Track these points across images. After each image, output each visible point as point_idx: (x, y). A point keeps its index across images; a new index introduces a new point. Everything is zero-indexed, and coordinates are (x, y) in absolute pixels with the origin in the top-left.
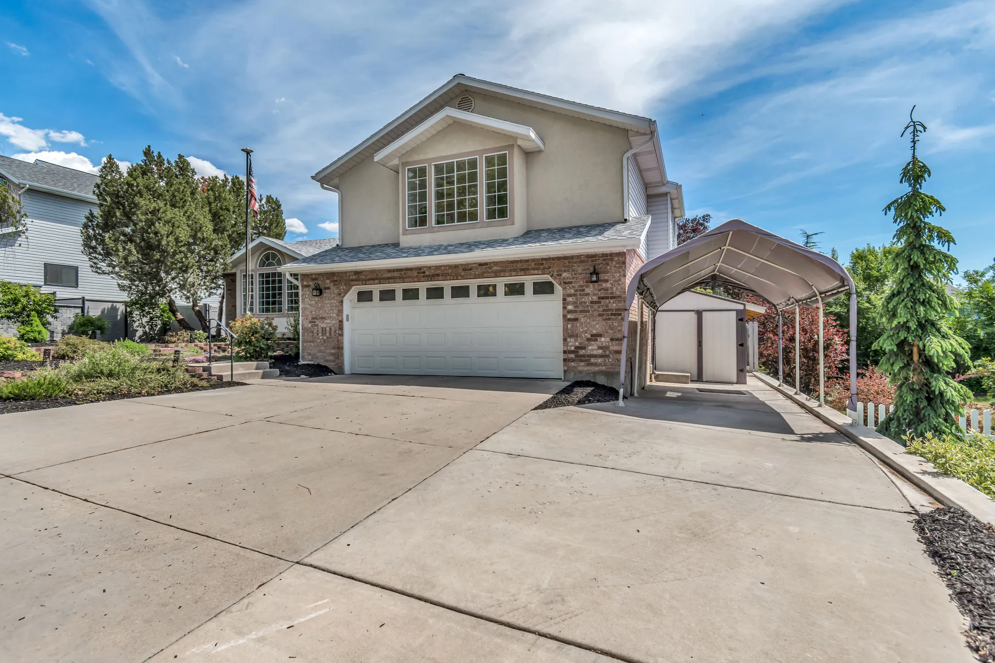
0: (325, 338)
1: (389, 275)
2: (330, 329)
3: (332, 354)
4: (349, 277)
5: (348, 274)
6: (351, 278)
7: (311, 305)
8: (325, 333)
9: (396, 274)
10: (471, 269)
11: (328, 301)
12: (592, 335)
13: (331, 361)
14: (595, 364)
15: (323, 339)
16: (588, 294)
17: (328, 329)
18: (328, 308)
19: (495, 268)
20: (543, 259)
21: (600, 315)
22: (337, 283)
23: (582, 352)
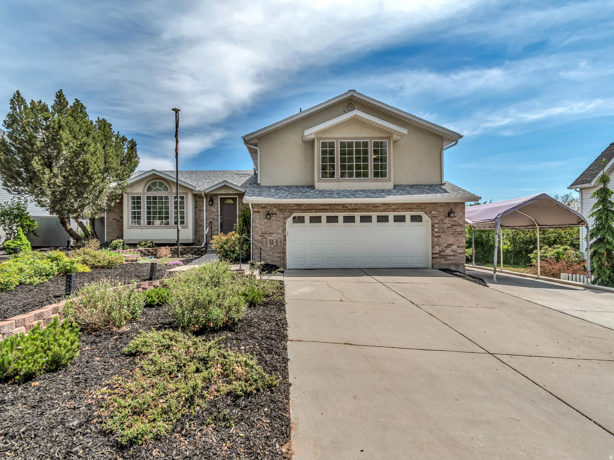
0: (272, 246)
1: (322, 207)
2: (277, 240)
3: (278, 257)
4: (292, 207)
5: (291, 205)
6: (293, 208)
7: (261, 224)
8: (273, 243)
9: (327, 207)
10: (378, 207)
11: (275, 222)
12: (448, 245)
13: (278, 262)
14: (450, 260)
15: (271, 247)
16: (446, 223)
17: (275, 241)
18: (275, 226)
19: (393, 207)
20: (421, 203)
21: (452, 234)
22: (283, 211)
23: (442, 254)
